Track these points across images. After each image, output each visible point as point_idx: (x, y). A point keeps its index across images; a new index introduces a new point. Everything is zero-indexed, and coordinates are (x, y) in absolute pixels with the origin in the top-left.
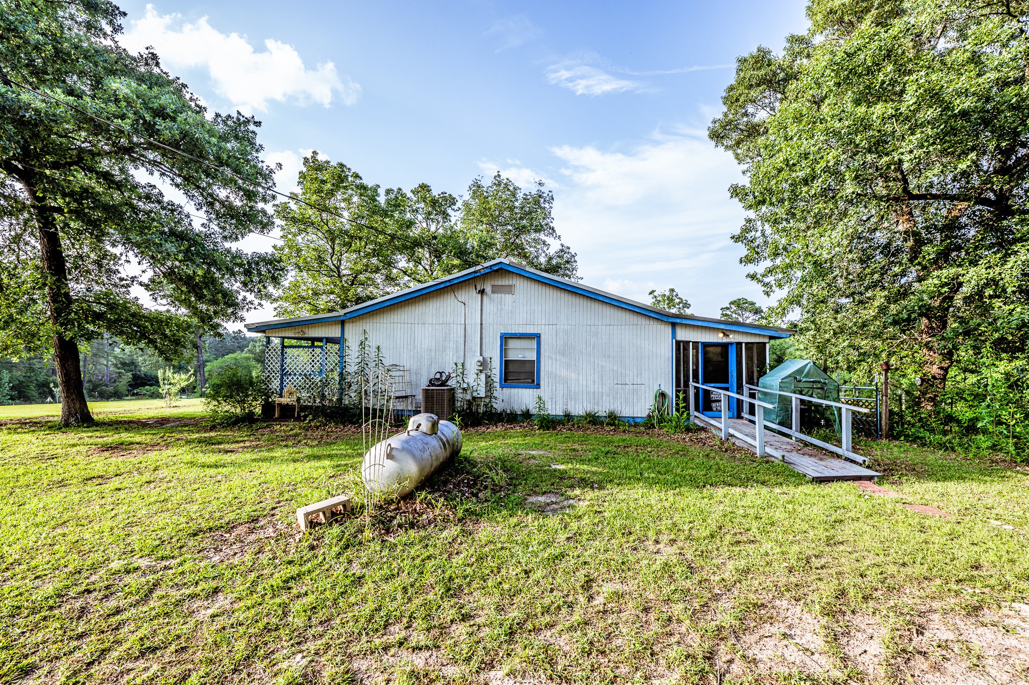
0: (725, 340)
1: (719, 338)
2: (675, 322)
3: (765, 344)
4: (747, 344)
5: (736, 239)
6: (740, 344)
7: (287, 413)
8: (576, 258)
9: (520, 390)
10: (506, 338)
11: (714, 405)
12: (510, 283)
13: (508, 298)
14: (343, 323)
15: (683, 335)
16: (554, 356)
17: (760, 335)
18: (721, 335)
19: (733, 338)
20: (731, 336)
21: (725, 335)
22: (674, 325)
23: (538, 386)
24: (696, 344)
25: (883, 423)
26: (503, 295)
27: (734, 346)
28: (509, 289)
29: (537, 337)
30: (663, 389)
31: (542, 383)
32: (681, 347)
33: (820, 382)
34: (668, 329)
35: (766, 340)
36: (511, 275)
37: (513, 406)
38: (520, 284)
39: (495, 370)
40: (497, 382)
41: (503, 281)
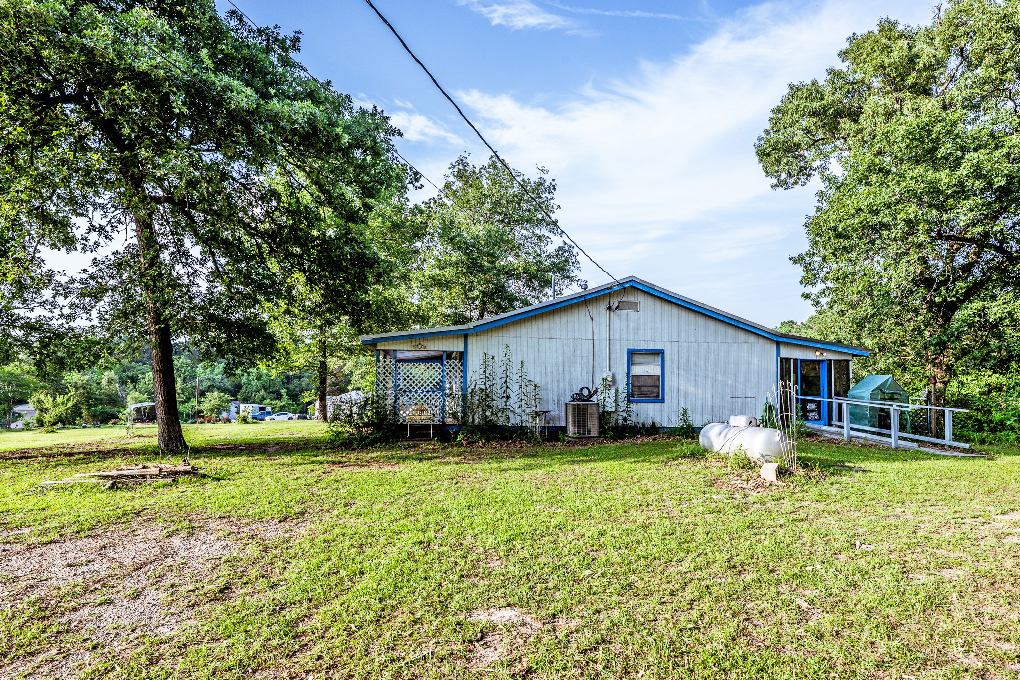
0: (820, 358)
1: (817, 355)
2: (780, 340)
3: (848, 361)
4: (836, 361)
6: (830, 361)
7: (419, 432)
9: (646, 404)
10: (632, 354)
11: (809, 415)
12: (636, 300)
13: (633, 314)
14: (466, 337)
15: (787, 352)
16: (676, 371)
17: (839, 352)
18: (818, 353)
19: (826, 356)
20: (825, 354)
21: (821, 353)
22: (778, 343)
23: (663, 400)
24: (795, 360)
25: (933, 427)
26: (629, 312)
27: (827, 363)
28: (634, 306)
29: (660, 353)
31: (666, 397)
32: (785, 361)
33: (897, 393)
34: (774, 347)
35: (849, 358)
36: (636, 292)
37: (641, 420)
38: (644, 302)
39: (622, 385)
40: (623, 396)
41: (629, 299)
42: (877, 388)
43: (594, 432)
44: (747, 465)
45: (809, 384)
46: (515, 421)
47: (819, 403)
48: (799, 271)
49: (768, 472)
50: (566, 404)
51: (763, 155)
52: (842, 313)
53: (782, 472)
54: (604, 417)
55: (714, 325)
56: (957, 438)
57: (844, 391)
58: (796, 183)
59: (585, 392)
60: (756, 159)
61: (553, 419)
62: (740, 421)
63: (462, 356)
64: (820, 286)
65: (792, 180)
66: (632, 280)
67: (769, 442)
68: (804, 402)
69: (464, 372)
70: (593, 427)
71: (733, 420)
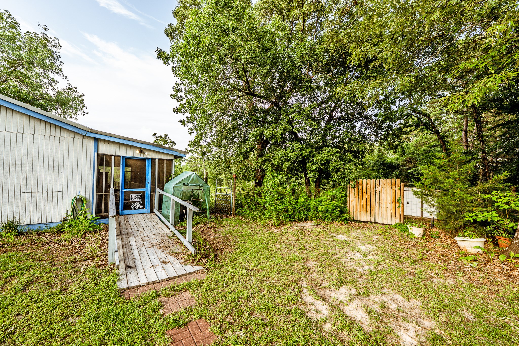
0: (142, 156)
4: (159, 159)
6: (153, 159)
8: (84, 98)
11: (132, 205)
17: (165, 154)
18: (138, 152)
19: (147, 155)
20: (146, 153)
21: (141, 152)
22: (97, 140)
24: (117, 157)
27: (150, 160)
30: (83, 195)
33: (199, 186)
35: (172, 158)
42: (180, 182)
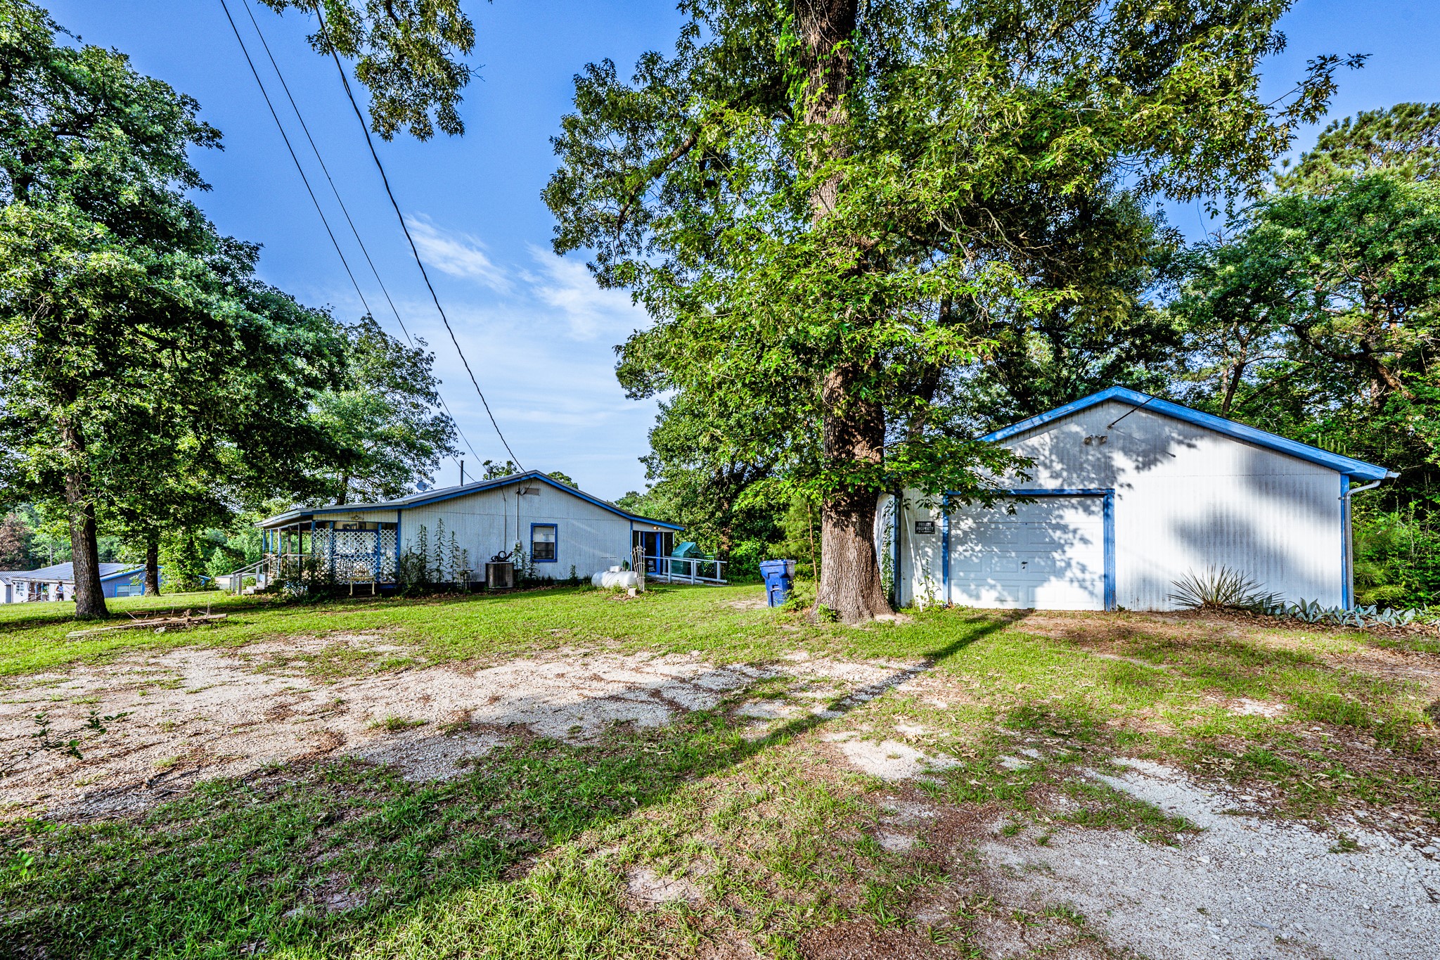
0: (656, 531)
1: (654, 529)
2: (633, 519)
3: (672, 533)
4: (665, 533)
5: (643, 460)
9: (544, 563)
10: (535, 527)
12: (538, 487)
13: (536, 498)
14: (399, 511)
15: (637, 527)
16: (566, 540)
21: (656, 528)
22: (632, 521)
23: (556, 561)
24: (642, 533)
25: (712, 572)
26: (533, 496)
27: (659, 534)
28: (537, 492)
29: (554, 526)
31: (559, 558)
32: (635, 533)
34: (629, 523)
36: (538, 481)
37: (540, 575)
38: (544, 489)
39: (527, 549)
40: (528, 558)
41: (534, 486)
42: (687, 550)
43: (510, 585)
44: (620, 590)
45: (650, 550)
46: (448, 578)
47: (655, 560)
48: (643, 468)
49: (632, 592)
50: (487, 565)
51: (620, 376)
52: (670, 500)
53: (638, 592)
54: (516, 573)
55: (591, 507)
56: (722, 578)
57: (669, 553)
58: (642, 396)
59: (502, 555)
60: (616, 378)
61: (476, 576)
62: (616, 569)
63: (395, 527)
64: (658, 480)
65: (640, 394)
66: (536, 473)
67: (631, 578)
68: (647, 560)
69: (398, 539)
70: (510, 581)
71: (612, 569)
